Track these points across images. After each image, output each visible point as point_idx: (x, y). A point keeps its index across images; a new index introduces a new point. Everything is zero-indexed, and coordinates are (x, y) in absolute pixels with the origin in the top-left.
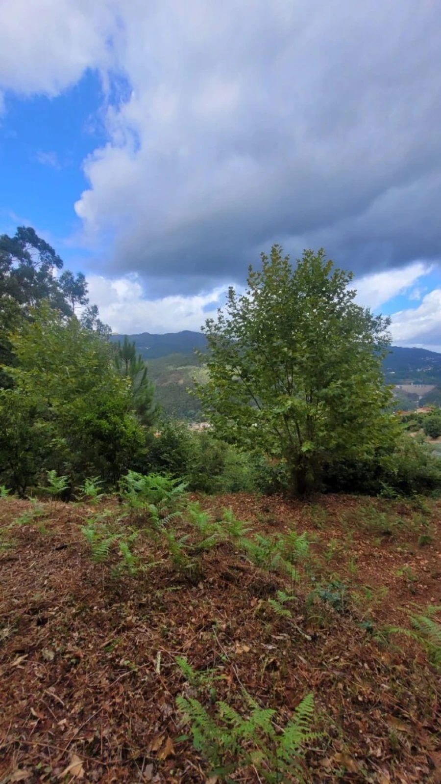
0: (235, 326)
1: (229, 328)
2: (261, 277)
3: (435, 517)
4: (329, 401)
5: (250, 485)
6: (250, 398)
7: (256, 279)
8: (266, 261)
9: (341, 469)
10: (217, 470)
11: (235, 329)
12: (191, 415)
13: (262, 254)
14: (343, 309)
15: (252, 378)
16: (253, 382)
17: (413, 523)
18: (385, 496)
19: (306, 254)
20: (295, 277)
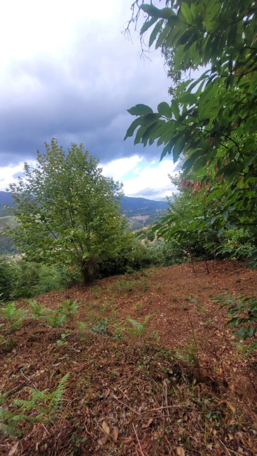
0: (32, 188)
1: (28, 190)
2: (46, 157)
3: (150, 277)
4: (96, 229)
5: (57, 285)
6: (48, 233)
7: (43, 159)
8: (48, 148)
9: (108, 264)
10: (35, 282)
11: (33, 190)
12: (13, 250)
13: (45, 143)
14: (97, 178)
15: (48, 220)
16: (49, 222)
17: (141, 282)
18: (129, 273)
19: (73, 146)
20: (67, 159)
